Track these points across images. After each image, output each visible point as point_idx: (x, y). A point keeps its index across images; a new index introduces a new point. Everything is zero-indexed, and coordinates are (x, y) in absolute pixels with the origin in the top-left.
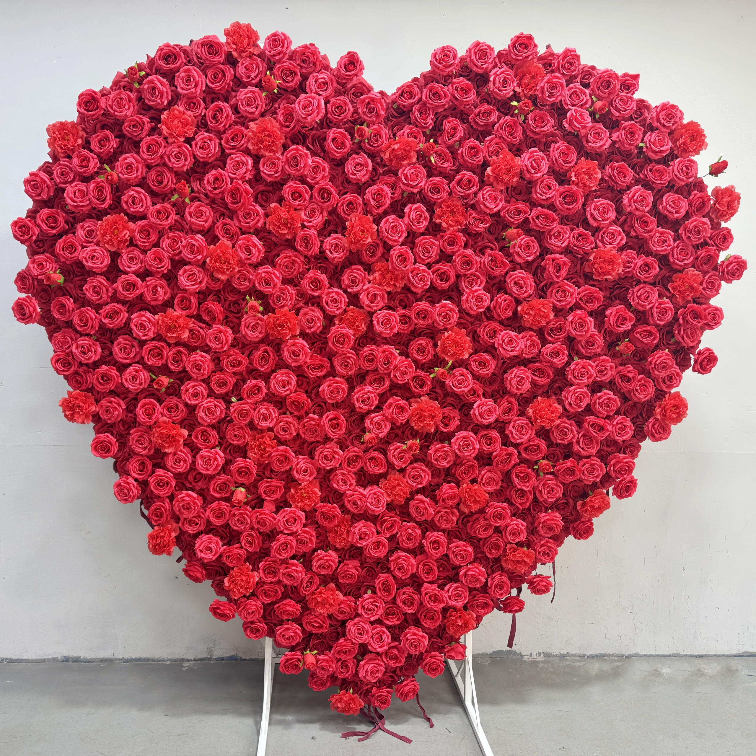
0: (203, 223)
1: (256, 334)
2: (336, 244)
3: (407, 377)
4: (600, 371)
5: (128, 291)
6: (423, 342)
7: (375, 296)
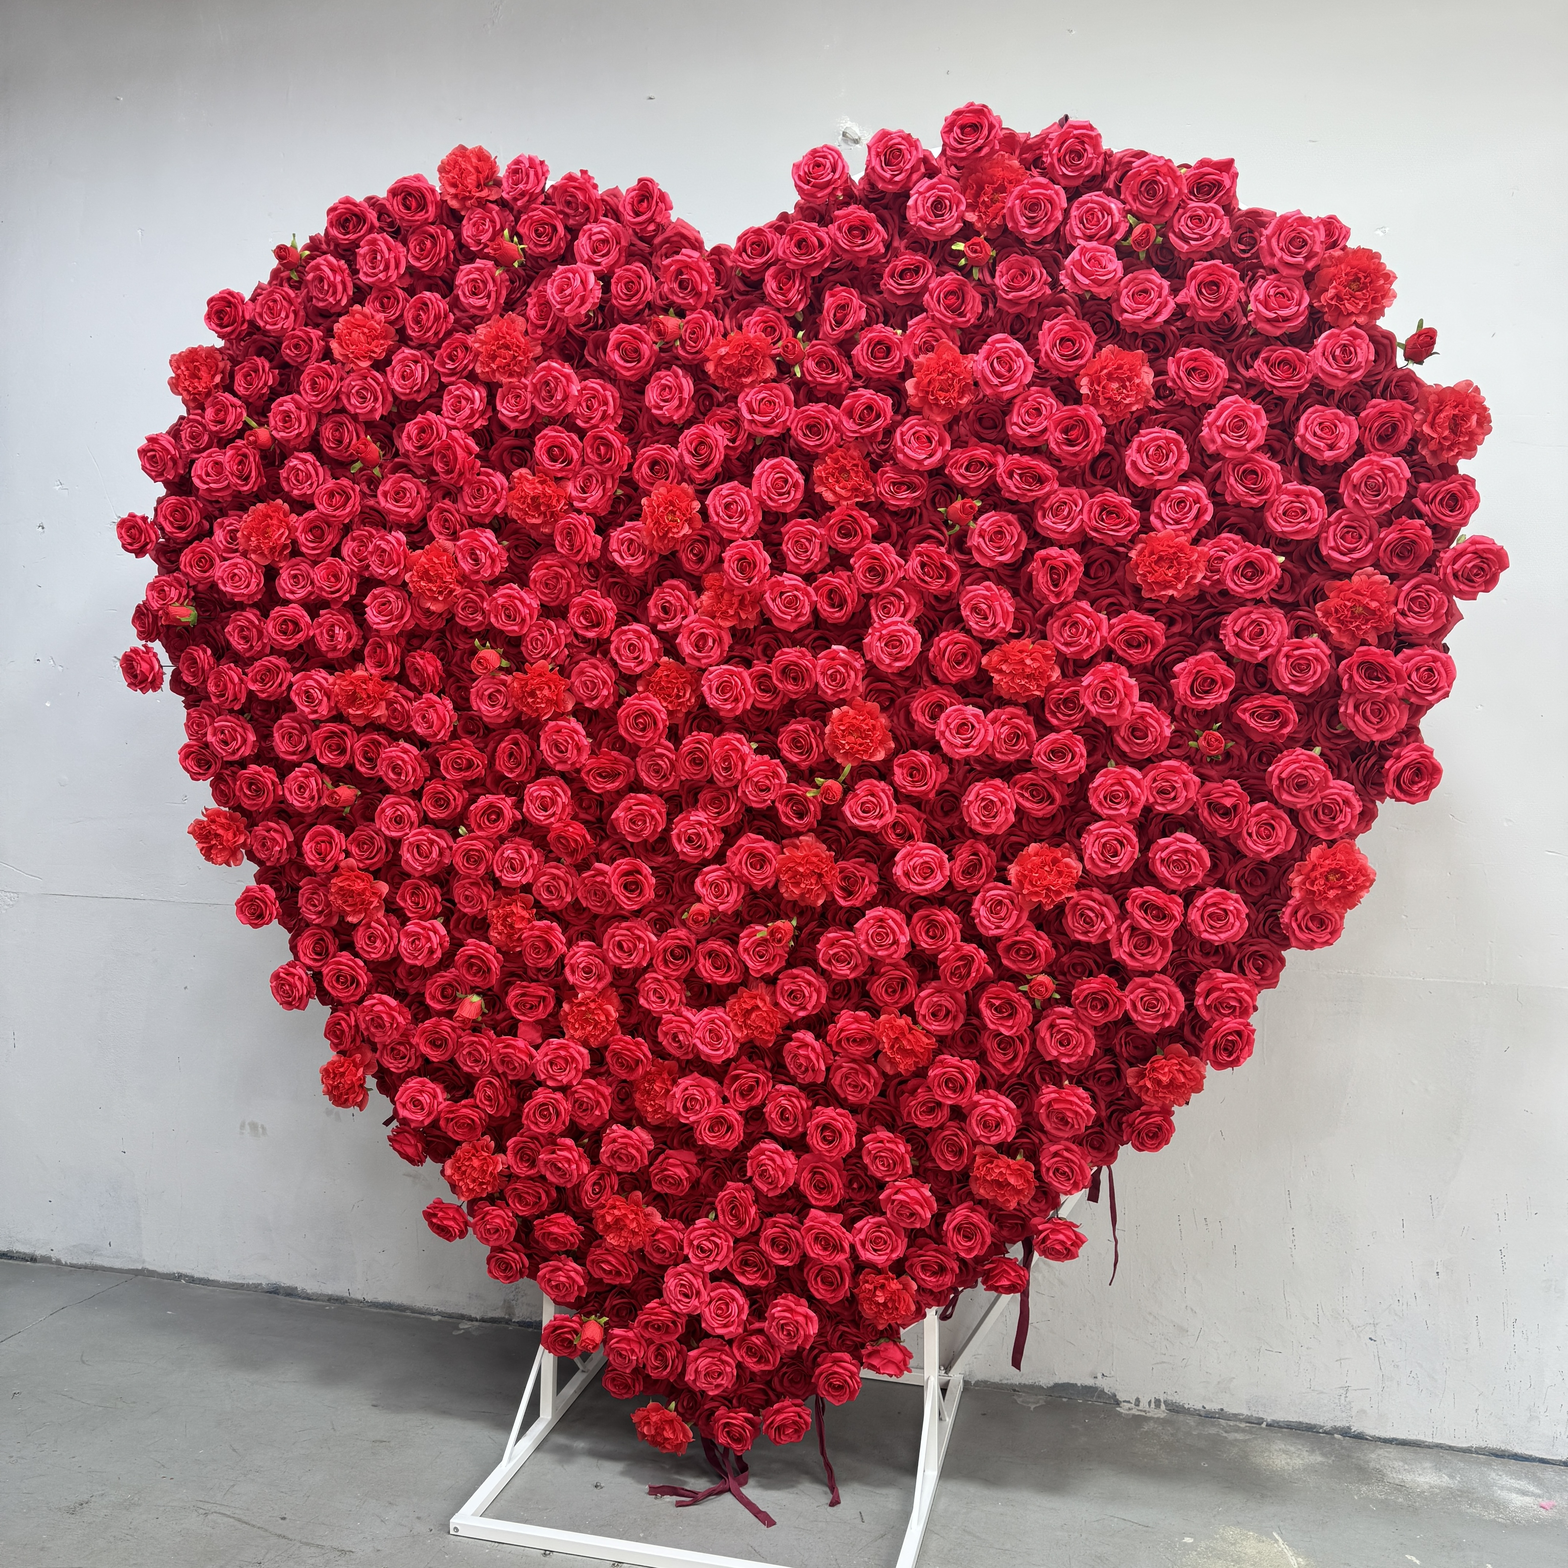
0: (405, 510)
1: (498, 710)
2: (631, 541)
3: (770, 796)
4: (1162, 792)
5: (285, 633)
6: (800, 727)
7: (703, 637)
